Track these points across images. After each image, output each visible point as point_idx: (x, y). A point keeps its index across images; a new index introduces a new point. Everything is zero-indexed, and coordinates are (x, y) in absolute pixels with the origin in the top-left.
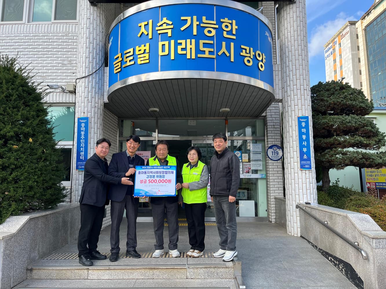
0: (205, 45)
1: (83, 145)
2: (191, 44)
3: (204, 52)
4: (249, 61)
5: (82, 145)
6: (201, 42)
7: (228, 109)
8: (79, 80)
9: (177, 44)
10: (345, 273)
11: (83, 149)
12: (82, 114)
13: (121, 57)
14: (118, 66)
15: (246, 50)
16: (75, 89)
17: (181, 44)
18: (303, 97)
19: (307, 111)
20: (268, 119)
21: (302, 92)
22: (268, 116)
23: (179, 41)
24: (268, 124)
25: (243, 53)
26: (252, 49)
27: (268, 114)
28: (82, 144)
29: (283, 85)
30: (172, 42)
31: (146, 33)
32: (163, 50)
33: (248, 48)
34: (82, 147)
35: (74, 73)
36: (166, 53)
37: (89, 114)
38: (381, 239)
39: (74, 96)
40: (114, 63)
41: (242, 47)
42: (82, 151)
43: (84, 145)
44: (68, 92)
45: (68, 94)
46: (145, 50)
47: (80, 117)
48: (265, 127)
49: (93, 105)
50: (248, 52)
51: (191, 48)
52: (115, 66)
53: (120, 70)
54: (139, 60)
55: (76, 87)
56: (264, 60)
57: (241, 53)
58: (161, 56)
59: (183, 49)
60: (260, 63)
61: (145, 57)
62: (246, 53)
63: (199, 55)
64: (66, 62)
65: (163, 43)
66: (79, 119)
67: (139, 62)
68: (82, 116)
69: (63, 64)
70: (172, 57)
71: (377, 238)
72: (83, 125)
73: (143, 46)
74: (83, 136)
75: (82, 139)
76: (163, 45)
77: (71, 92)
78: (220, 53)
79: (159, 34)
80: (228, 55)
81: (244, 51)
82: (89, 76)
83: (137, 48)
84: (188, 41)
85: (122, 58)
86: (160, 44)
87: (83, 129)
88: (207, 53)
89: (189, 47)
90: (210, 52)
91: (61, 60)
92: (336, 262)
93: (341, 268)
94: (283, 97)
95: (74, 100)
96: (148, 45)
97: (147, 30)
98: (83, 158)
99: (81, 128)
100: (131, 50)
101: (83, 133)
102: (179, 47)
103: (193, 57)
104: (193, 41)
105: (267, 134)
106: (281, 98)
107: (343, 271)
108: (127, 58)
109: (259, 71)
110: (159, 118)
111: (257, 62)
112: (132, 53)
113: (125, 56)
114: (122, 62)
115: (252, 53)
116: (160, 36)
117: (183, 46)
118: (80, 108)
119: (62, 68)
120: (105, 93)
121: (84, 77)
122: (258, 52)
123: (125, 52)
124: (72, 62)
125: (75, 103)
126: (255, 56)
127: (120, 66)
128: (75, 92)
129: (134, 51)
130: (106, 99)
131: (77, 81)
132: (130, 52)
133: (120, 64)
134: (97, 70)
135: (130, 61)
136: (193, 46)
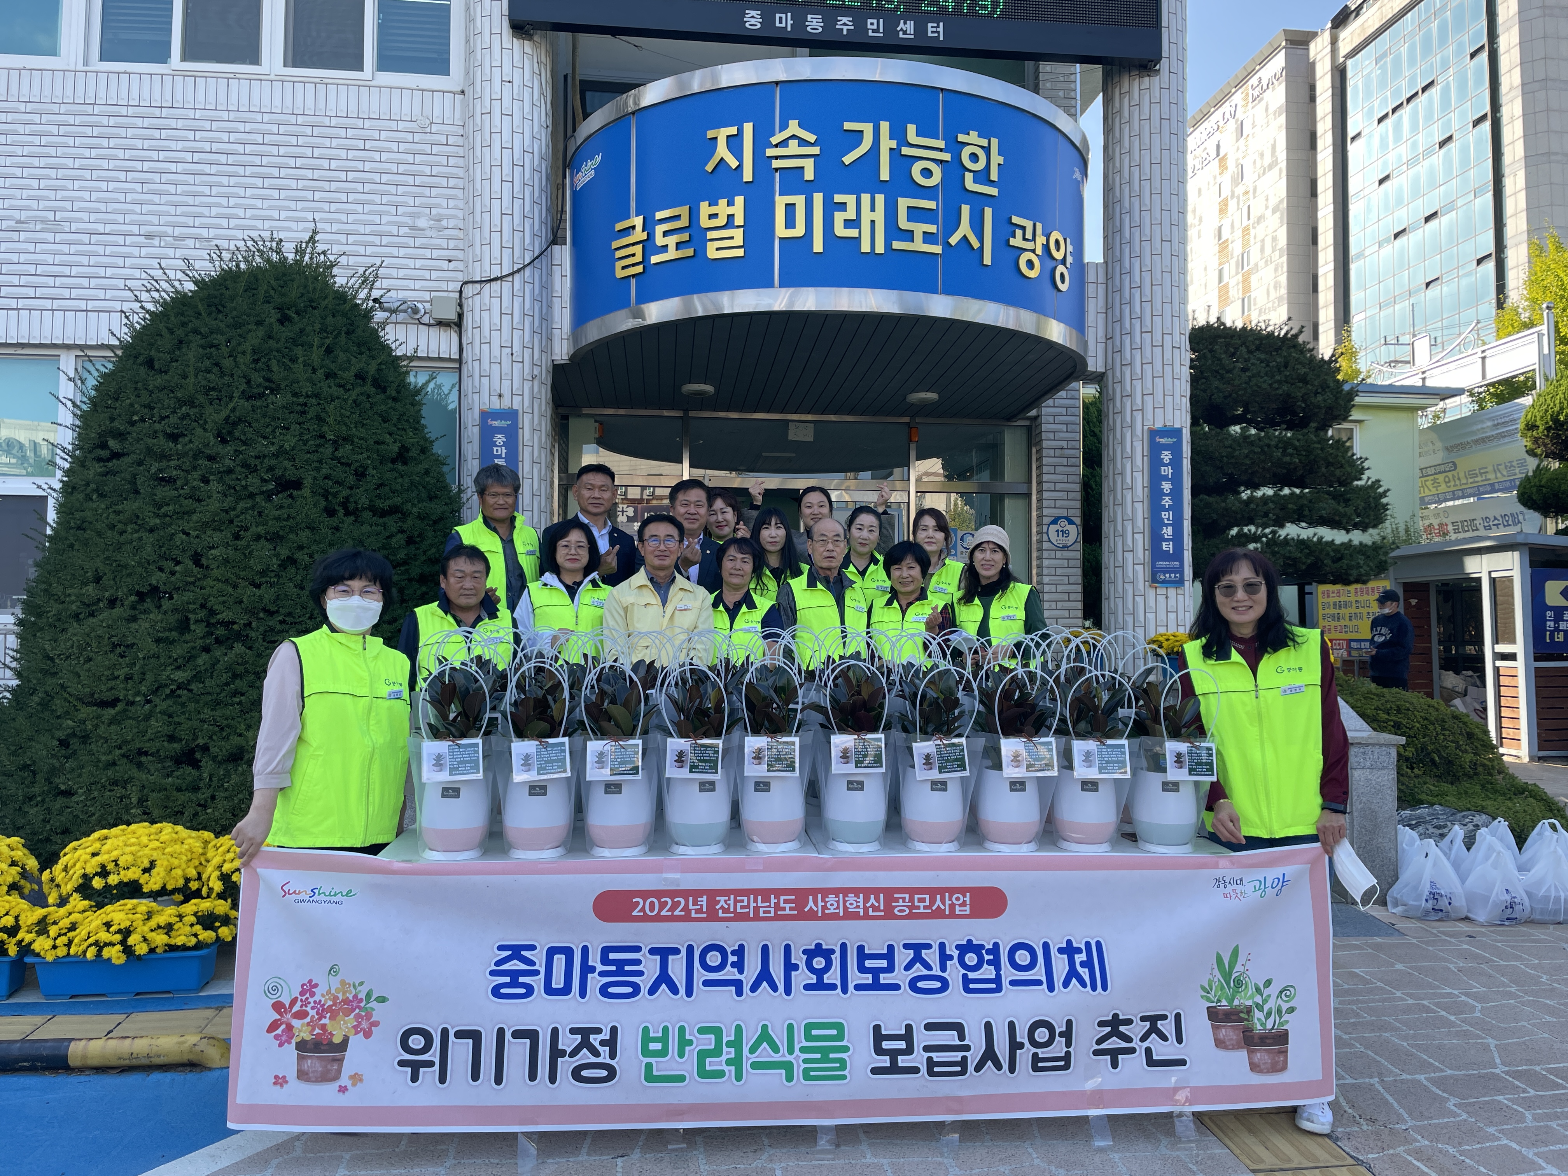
0: (915, 214)
2: (873, 209)
3: (909, 234)
4: (1030, 264)
6: (903, 203)
7: (932, 396)
8: (478, 286)
9: (830, 208)
12: (495, 399)
13: (643, 231)
14: (634, 255)
15: (1023, 228)
16: (460, 316)
17: (843, 206)
18: (1168, 369)
19: (1177, 413)
20: (1044, 427)
21: (1168, 355)
22: (1044, 419)
23: (838, 198)
24: (1045, 444)
25: (1017, 241)
26: (1039, 226)
27: (1044, 411)
29: (1110, 330)
30: (818, 198)
31: (733, 163)
32: (790, 223)
33: (1028, 224)
35: (450, 261)
36: (799, 231)
37: (517, 400)
38: (1368, 745)
39: (455, 336)
40: (615, 244)
41: (1016, 220)
45: (434, 331)
46: (731, 217)
47: (485, 408)
48: (1034, 450)
49: (526, 371)
50: (1029, 235)
51: (873, 222)
52: (619, 254)
53: (639, 269)
54: (711, 246)
55: (461, 305)
56: (1069, 259)
57: (1011, 239)
58: (780, 238)
59: (848, 223)
60: (1060, 269)
61: (732, 238)
62: (1024, 239)
63: (896, 245)
64: (422, 223)
65: (790, 199)
66: (485, 415)
67: (712, 253)
68: (496, 404)
69: (413, 228)
70: (818, 247)
71: (1360, 743)
73: (723, 202)
76: (790, 208)
77: (441, 323)
78: (954, 240)
79: (776, 170)
80: (976, 244)
81: (1019, 233)
82: (513, 274)
83: (705, 209)
84: (866, 198)
85: (648, 234)
86: (781, 202)
87: (500, 450)
88: (918, 237)
89: (867, 216)
90: (928, 237)
91: (404, 214)
94: (1110, 366)
95: (455, 349)
96: (739, 200)
97: (738, 153)
99: (494, 448)
100: (684, 211)
102: (839, 218)
103: (880, 248)
104: (880, 199)
105: (1039, 476)
106: (1101, 369)
108: (665, 234)
109: (1055, 291)
110: (692, 414)
111: (1050, 264)
112: (684, 222)
113: (660, 229)
114: (648, 245)
115: (1041, 240)
116: (778, 175)
117: (851, 214)
118: (485, 381)
119: (411, 242)
120: (557, 332)
121: (496, 279)
122: (1055, 235)
123: (659, 215)
124: (444, 223)
125: (460, 361)
126: (1046, 247)
127: (639, 258)
128: (458, 324)
129: (694, 215)
130: (562, 352)
131: (469, 290)
132: (678, 217)
133: (638, 249)
134: (537, 258)
135: (679, 245)
136: (879, 216)
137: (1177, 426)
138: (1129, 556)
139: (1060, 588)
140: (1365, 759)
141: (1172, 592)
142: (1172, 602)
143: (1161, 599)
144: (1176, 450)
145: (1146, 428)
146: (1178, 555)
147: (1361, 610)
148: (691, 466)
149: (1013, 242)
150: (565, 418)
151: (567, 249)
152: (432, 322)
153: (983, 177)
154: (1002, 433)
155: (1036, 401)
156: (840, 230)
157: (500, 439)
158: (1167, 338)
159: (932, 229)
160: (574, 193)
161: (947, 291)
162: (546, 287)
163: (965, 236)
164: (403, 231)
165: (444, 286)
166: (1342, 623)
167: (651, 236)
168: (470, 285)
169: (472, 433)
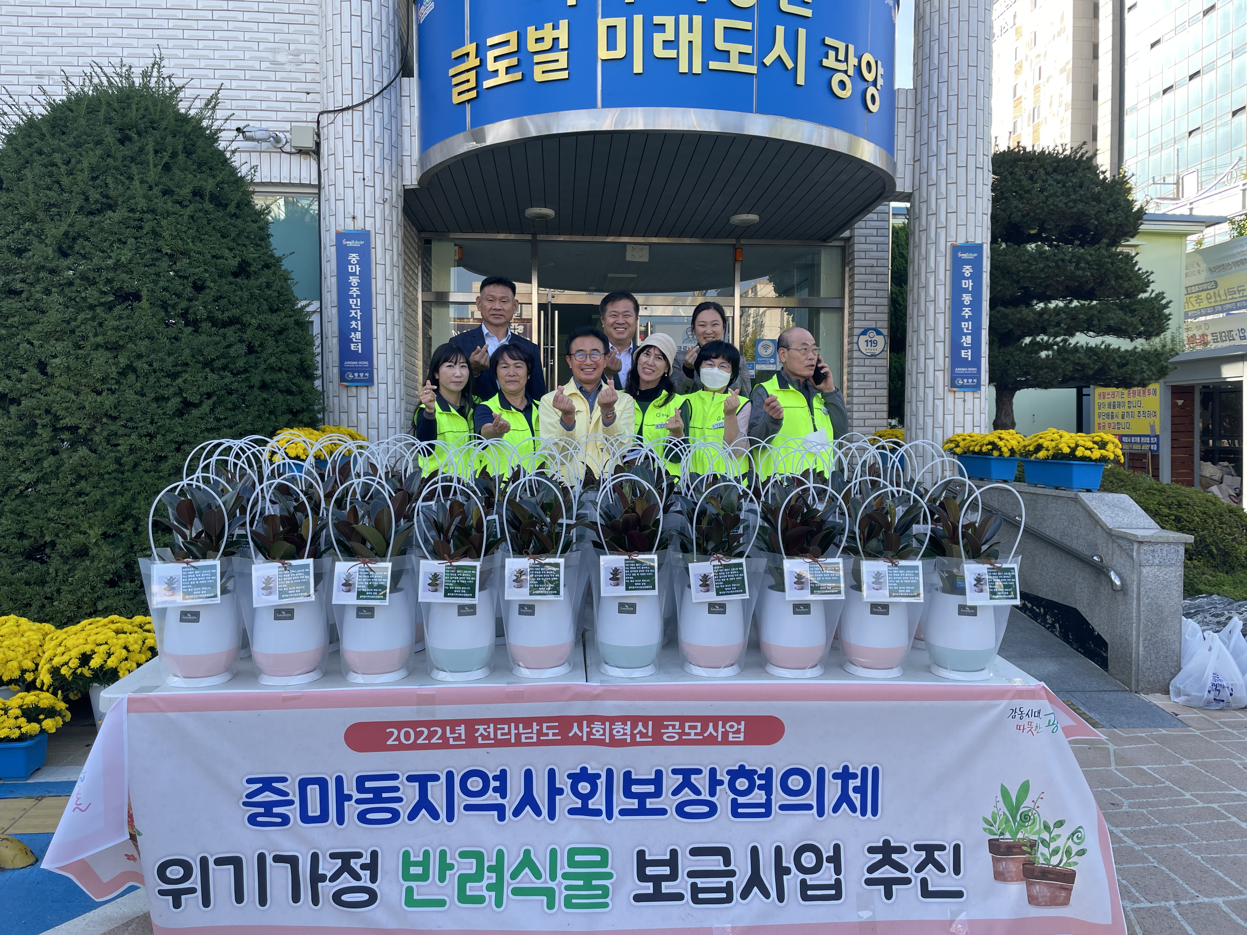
0: (731, 34)
1: (356, 313)
2: (691, 30)
3: (726, 54)
4: (842, 84)
5: (353, 314)
6: (720, 24)
7: (753, 217)
8: (331, 116)
9: (651, 29)
10: (1061, 632)
11: (357, 325)
12: (349, 221)
13: (476, 57)
14: (468, 81)
15: (836, 49)
16: (318, 144)
17: (661, 27)
18: (971, 188)
19: (979, 229)
20: (857, 247)
21: (971, 175)
22: (856, 240)
23: (657, 20)
24: (857, 263)
25: (830, 62)
26: (851, 48)
27: (857, 232)
28: (353, 312)
29: (918, 153)
30: (638, 20)
32: (611, 45)
33: (841, 46)
34: (356, 320)
35: (308, 93)
36: (620, 52)
37: (369, 221)
38: (1157, 543)
39: (314, 163)
40: (452, 72)
41: (829, 41)
42: (355, 330)
43: (359, 313)
45: (295, 159)
46: (556, 40)
47: (341, 229)
48: (847, 269)
49: (378, 195)
50: (841, 57)
51: (690, 42)
52: (455, 81)
53: (473, 94)
54: (538, 70)
55: (318, 135)
56: (880, 82)
57: (824, 60)
58: (603, 60)
59: (667, 44)
60: (871, 90)
61: (557, 61)
62: (837, 60)
63: (713, 65)
64: (282, 58)
65: (611, 21)
66: (340, 236)
67: (538, 76)
68: (350, 226)
69: (273, 63)
70: (638, 68)
71: (1150, 542)
73: (548, 26)
74: (355, 289)
75: (352, 297)
76: (611, 29)
77: (301, 152)
78: (769, 60)
80: (790, 65)
81: (832, 54)
82: (362, 103)
83: (532, 33)
84: (684, 19)
85: (481, 60)
86: (602, 24)
87: (354, 268)
88: (734, 57)
89: (684, 37)
90: (744, 57)
91: (266, 50)
92: (1037, 610)
93: (1050, 621)
94: (917, 187)
95: (315, 175)
96: (564, 24)
98: (360, 347)
99: (350, 267)
100: (512, 36)
101: (354, 281)
102: (658, 38)
103: (697, 68)
104: (698, 20)
105: (851, 292)
106: (908, 190)
107: (1055, 627)
108: (496, 59)
109: (866, 112)
110: (540, 237)
111: (862, 85)
112: (513, 47)
113: (491, 55)
114: (480, 70)
115: (853, 61)
117: (669, 35)
118: (340, 204)
119: (272, 75)
120: (406, 160)
121: (348, 109)
122: (867, 57)
123: (490, 41)
124: (302, 57)
125: (319, 186)
126: (858, 68)
127: (472, 84)
128: (316, 151)
129: (521, 39)
130: (412, 178)
131: (324, 119)
132: (507, 42)
133: (472, 75)
134: (385, 88)
135: (508, 70)
136: (697, 37)
137: (978, 242)
138: (930, 363)
139: (868, 392)
140: (1154, 557)
141: (969, 395)
142: (969, 405)
143: (959, 402)
144: (977, 264)
145: (949, 244)
146: (976, 362)
147: (1132, 409)
148: (540, 285)
149: (825, 63)
150: (428, 242)
151: (415, 80)
152: (293, 150)
154: (819, 253)
155: (848, 223)
156: (659, 51)
157: (354, 258)
158: (971, 159)
159: (748, 49)
160: (420, 26)
161: (762, 110)
162: (396, 116)
163: (779, 56)
164: (264, 65)
165: (303, 117)
166: (1116, 420)
167: (483, 63)
168: (325, 115)
169: (330, 253)
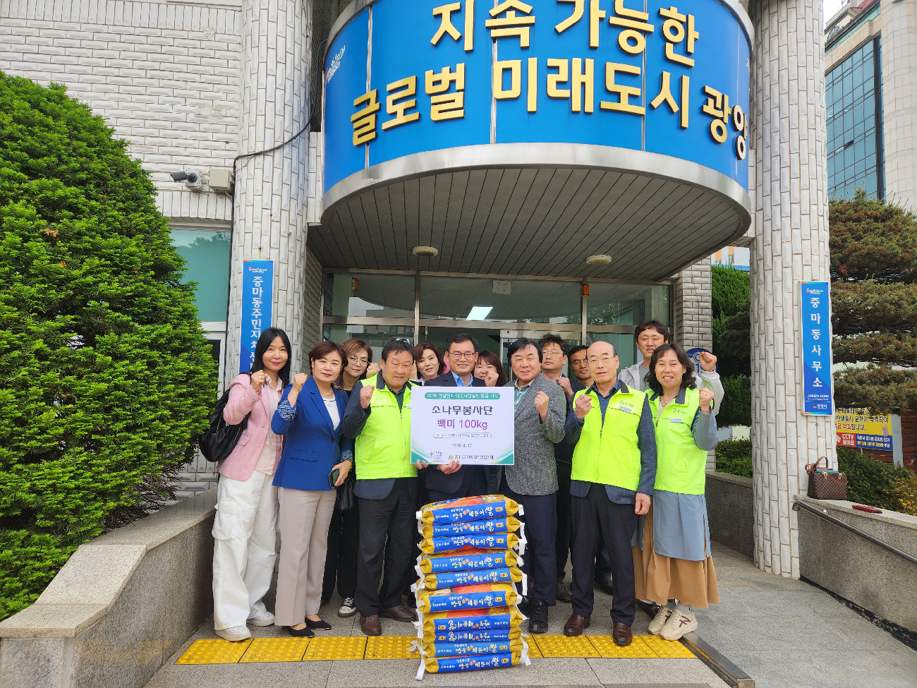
0: (622, 77)
2: (584, 72)
3: (615, 97)
4: (719, 130)
5: (254, 335)
8: (245, 161)
9: (545, 71)
12: (256, 252)
13: (376, 102)
14: (368, 124)
15: (714, 98)
16: (233, 186)
17: (556, 69)
18: (814, 233)
19: (822, 269)
20: (684, 286)
22: (684, 280)
23: (551, 62)
24: (685, 298)
25: (709, 109)
26: (726, 98)
27: (685, 274)
28: (254, 332)
30: (533, 63)
31: (456, 35)
32: (506, 85)
33: (718, 95)
35: (227, 143)
36: (515, 92)
37: (274, 252)
39: (229, 203)
40: (354, 117)
41: (708, 90)
44: (211, 190)
45: (213, 198)
46: (453, 82)
47: (248, 259)
49: (283, 229)
50: (719, 105)
51: (583, 84)
52: (356, 125)
53: (372, 135)
54: (435, 109)
55: (234, 179)
56: (746, 133)
57: (705, 106)
58: (498, 100)
59: (560, 84)
60: (741, 138)
61: (453, 101)
62: (715, 108)
63: (605, 105)
64: (204, 112)
65: (507, 64)
66: (247, 264)
67: (435, 115)
68: (256, 256)
69: (198, 115)
70: (532, 106)
72: (258, 281)
73: (446, 70)
74: (257, 311)
75: (254, 318)
76: (507, 71)
77: (220, 192)
78: (656, 103)
79: (494, 39)
80: (675, 108)
81: (711, 101)
82: (273, 150)
83: (429, 76)
84: (577, 62)
85: (380, 105)
86: (498, 67)
87: (258, 290)
88: (624, 98)
89: (577, 79)
90: (633, 99)
91: (192, 105)
95: (229, 212)
96: (460, 67)
97: (460, 27)
99: (254, 289)
100: (411, 81)
101: (257, 302)
102: (552, 79)
103: (589, 107)
104: (590, 63)
105: (680, 322)
106: (751, 235)
108: (395, 102)
109: (737, 157)
110: (423, 273)
111: (734, 134)
112: (411, 90)
113: (390, 99)
114: (380, 114)
115: (728, 110)
116: (496, 44)
117: (563, 76)
118: (248, 236)
119: (196, 126)
120: (311, 201)
121: (259, 154)
122: (737, 109)
123: (390, 87)
124: (223, 112)
125: (232, 223)
126: (732, 117)
127: (372, 126)
128: (228, 193)
129: (419, 83)
130: (315, 216)
131: (238, 164)
132: (406, 87)
133: (372, 119)
134: (294, 138)
135: (406, 111)
136: (589, 78)
137: (821, 280)
138: (781, 388)
142: (821, 428)
143: (812, 426)
145: (796, 282)
149: (706, 109)
150: (331, 276)
151: (321, 135)
153: (683, 48)
154: (649, 291)
161: (650, 149)
162: (304, 163)
163: (666, 100)
164: (191, 116)
165: (221, 162)
166: (850, 422)
167: (382, 107)
168: (240, 160)
169: (237, 279)
